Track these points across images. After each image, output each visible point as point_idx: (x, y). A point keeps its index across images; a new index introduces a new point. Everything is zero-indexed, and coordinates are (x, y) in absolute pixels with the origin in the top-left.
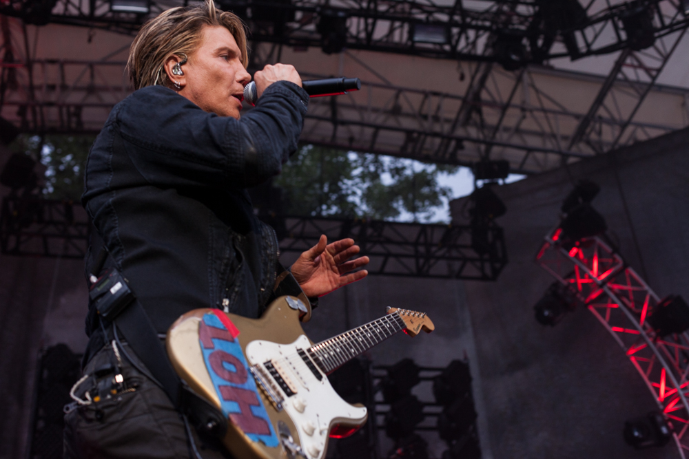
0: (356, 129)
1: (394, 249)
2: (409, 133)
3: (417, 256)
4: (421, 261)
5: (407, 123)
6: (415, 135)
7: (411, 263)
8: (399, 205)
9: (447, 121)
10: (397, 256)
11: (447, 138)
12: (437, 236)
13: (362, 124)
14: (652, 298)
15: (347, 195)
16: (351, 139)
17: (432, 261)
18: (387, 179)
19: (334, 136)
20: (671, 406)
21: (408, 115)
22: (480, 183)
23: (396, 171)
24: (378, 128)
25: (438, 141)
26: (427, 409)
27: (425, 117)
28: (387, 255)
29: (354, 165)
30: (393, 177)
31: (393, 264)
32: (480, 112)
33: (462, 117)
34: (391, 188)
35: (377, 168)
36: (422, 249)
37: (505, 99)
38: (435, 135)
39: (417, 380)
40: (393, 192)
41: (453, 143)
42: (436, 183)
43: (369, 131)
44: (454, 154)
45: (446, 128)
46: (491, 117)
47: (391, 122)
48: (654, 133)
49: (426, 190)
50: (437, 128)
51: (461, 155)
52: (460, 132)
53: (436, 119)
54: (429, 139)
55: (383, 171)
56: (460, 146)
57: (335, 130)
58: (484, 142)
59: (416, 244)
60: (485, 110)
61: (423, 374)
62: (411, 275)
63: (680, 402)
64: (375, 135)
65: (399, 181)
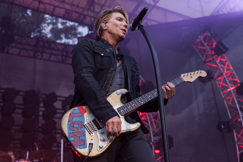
0: (47, 6)
1: (54, 52)
2: (67, 10)
3: (62, 56)
4: (64, 58)
5: (67, 7)
6: (69, 11)
7: (60, 58)
8: (63, 36)
9: (81, 8)
10: (55, 55)
11: (81, 14)
12: (71, 49)
13: (50, 4)
14: (142, 81)
15: (42, 30)
16: (45, 9)
17: (68, 58)
18: (60, 26)
19: (38, 7)
20: (143, 118)
21: (67, 4)
22: (90, 32)
23: (63, 24)
24: (55, 7)
25: (77, 15)
26: (58, 111)
27: (73, 5)
28: (51, 54)
29: (47, 19)
30: (62, 25)
31: (53, 58)
32: (94, 7)
33: (87, 7)
34: (61, 29)
35: (56, 21)
36: (64, 53)
37: (103, 3)
38: (76, 12)
39: (56, 100)
40: (61, 31)
41: (82, 16)
42: (78, 30)
43: (52, 7)
44: (82, 20)
45: (81, 10)
46: (97, 9)
47: (61, 5)
48: (154, 23)
49: (73, 32)
50: (77, 10)
51: (85, 21)
52: (86, 13)
53: (78, 6)
54: (74, 14)
55: (59, 23)
56: (85, 18)
57: (39, 5)
58: (93, 17)
59: (63, 51)
60: (96, 6)
61: (59, 98)
62: (59, 62)
63: (146, 117)
64: (54, 9)
65: (64, 27)
